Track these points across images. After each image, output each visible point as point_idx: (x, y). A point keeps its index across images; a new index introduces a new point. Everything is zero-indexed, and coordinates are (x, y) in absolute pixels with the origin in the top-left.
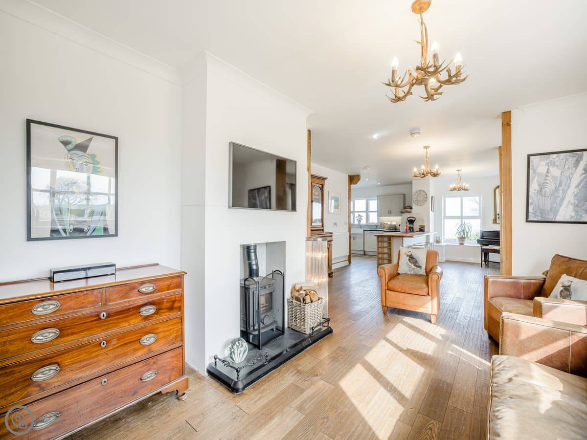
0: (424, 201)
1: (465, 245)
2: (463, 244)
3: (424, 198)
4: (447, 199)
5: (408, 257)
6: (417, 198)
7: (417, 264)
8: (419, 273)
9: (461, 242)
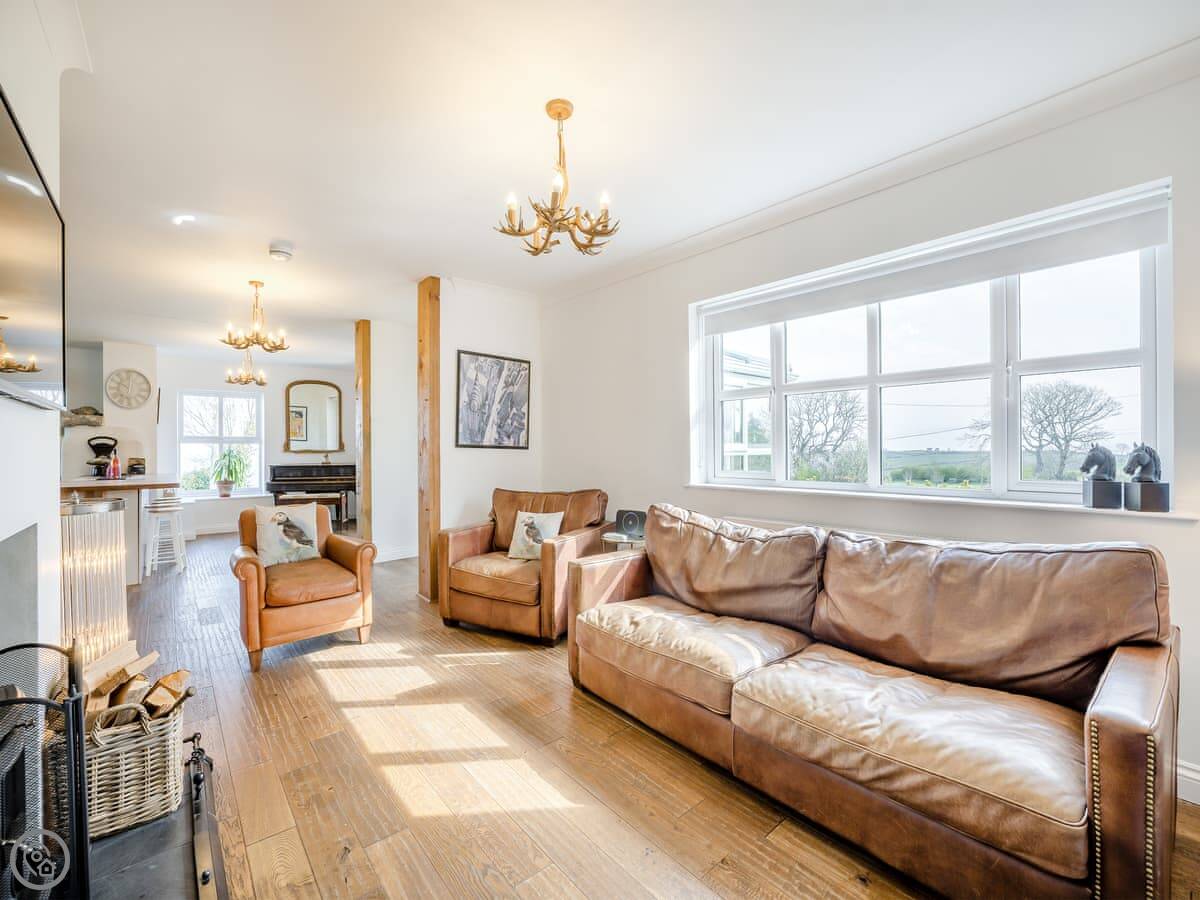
0: (140, 400)
1: (232, 496)
2: (228, 496)
3: (142, 390)
4: (185, 397)
5: (281, 527)
6: (118, 389)
7: (304, 538)
8: (307, 557)
9: (225, 492)
